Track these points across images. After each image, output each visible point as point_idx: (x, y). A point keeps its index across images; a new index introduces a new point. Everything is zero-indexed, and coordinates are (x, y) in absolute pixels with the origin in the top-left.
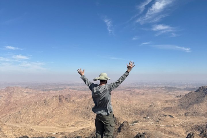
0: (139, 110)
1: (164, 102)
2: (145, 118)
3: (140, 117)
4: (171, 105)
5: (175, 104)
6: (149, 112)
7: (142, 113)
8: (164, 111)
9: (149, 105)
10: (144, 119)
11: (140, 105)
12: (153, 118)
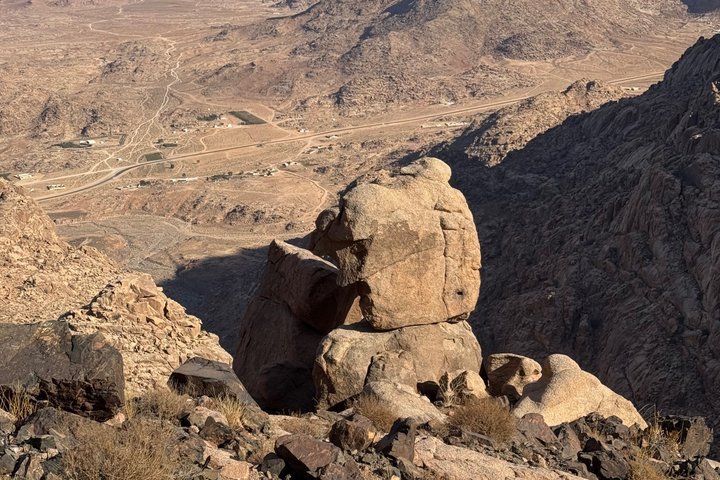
0: (25, 101)
1: (206, 39)
2: (63, 145)
3: (31, 143)
4: (249, 52)
5: (275, 41)
6: (95, 107)
7: (43, 115)
8: (204, 94)
9: (101, 64)
10: (60, 155)
11: (31, 71)
12: (121, 143)
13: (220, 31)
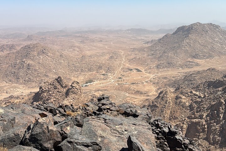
0: (95, 65)
1: (130, 51)
2: (103, 74)
3: (96, 74)
4: (139, 56)
5: (144, 53)
6: (109, 67)
7: (99, 68)
8: (130, 64)
9: (109, 56)
10: (102, 77)
11: (95, 58)
12: (114, 75)
13: (132, 49)
